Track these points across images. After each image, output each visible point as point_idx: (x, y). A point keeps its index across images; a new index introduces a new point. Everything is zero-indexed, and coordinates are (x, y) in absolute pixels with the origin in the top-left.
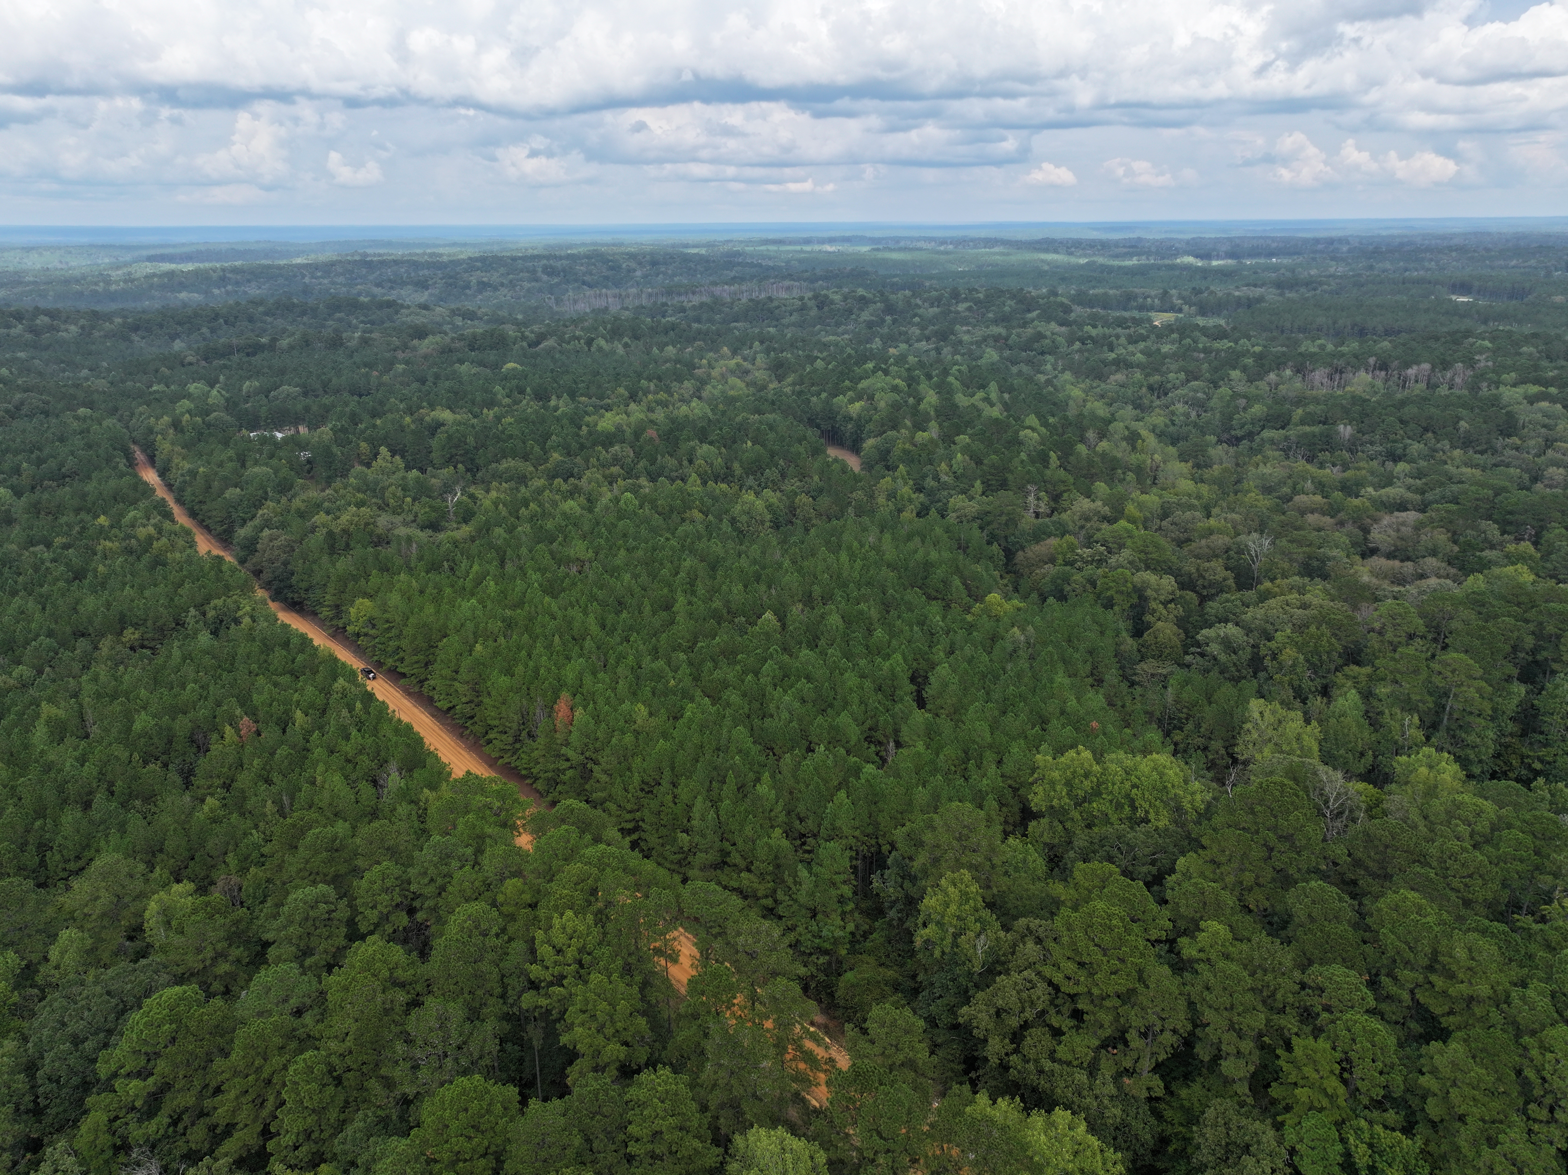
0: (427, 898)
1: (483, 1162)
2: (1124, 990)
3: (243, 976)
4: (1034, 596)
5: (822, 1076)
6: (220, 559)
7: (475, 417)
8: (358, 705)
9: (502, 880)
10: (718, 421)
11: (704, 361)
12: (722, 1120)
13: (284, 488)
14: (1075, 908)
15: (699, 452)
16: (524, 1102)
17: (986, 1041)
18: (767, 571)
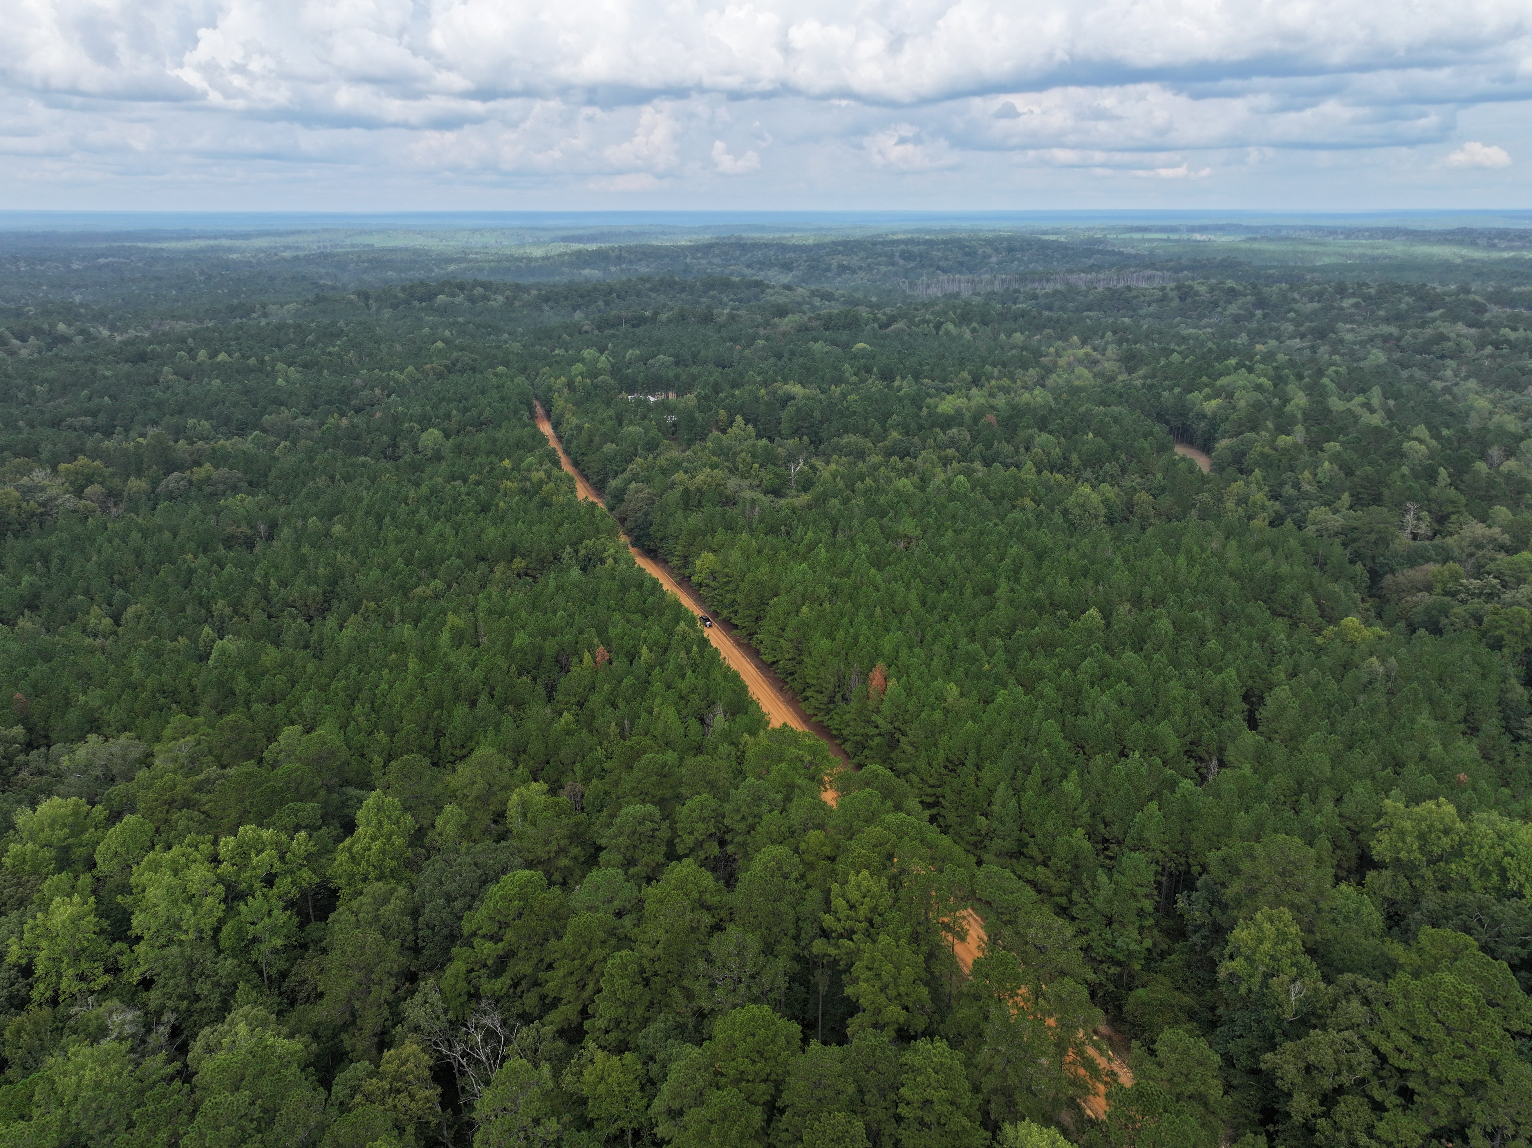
0: (738, 834)
1: (763, 1086)
2: (1469, 1079)
3: (578, 872)
4: (1401, 625)
5: (1101, 1088)
6: (593, 504)
7: (823, 392)
8: (695, 649)
9: (806, 830)
10: (1060, 410)
11: (1052, 350)
12: (993, 1105)
13: (652, 446)
14: (1416, 975)
15: (1037, 440)
16: (805, 1040)
17: (1290, 1095)
18: (1096, 566)
